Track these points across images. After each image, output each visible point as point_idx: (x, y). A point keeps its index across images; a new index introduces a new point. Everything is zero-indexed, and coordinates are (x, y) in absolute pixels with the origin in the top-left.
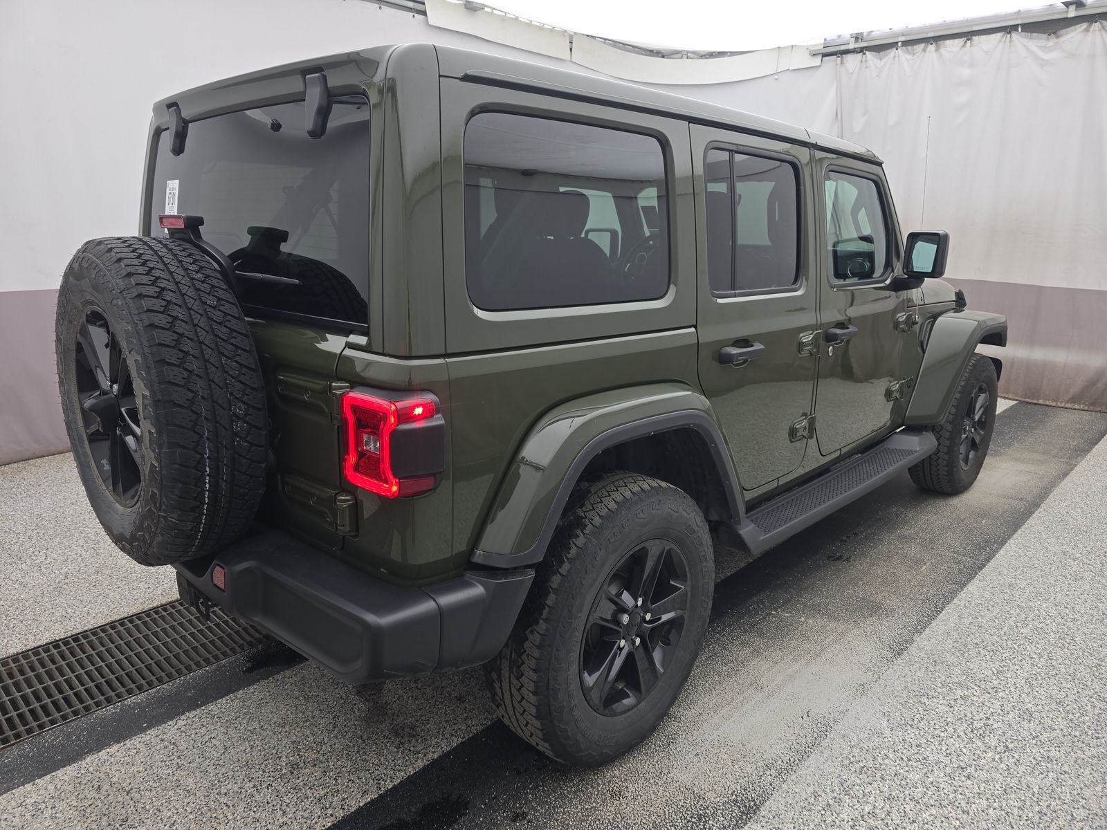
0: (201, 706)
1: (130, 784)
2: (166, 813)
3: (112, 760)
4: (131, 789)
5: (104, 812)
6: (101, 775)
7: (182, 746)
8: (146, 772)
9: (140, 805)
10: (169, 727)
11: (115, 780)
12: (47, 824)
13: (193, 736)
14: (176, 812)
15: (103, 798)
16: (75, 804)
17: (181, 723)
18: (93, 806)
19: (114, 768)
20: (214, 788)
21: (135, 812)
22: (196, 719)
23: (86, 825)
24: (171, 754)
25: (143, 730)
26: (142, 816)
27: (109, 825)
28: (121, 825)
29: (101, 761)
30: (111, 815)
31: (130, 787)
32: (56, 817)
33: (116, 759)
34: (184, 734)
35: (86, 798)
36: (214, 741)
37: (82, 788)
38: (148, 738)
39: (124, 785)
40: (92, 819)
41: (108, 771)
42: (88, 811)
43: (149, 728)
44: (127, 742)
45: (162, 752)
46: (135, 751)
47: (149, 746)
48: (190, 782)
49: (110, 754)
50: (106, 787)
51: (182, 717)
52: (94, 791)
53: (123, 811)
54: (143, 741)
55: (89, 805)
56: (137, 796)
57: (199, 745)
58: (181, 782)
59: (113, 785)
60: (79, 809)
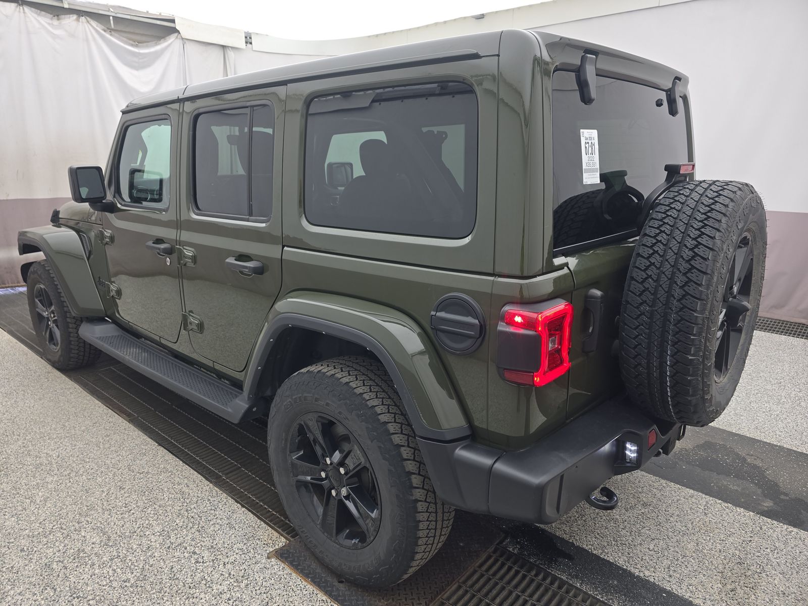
0: (623, 569)
1: (716, 575)
2: (719, 547)
3: (707, 597)
4: (718, 572)
5: (744, 577)
6: (723, 596)
7: (666, 562)
8: (701, 571)
9: (725, 562)
10: (656, 579)
11: (720, 585)
12: (778, 602)
13: (655, 561)
14: (715, 543)
15: (737, 584)
16: (753, 596)
17: (647, 573)
18: (746, 585)
19: (712, 591)
20: (685, 533)
21: (731, 562)
22: (639, 566)
23: (759, 581)
24: (678, 566)
25: (669, 593)
26: (730, 556)
27: (748, 569)
28: (744, 564)
29: (713, 603)
30: (742, 572)
31: (718, 574)
32: (770, 600)
33: (705, 595)
34: (657, 567)
35: (745, 593)
36: (651, 548)
37: (740, 600)
38: (674, 587)
39: (719, 578)
40: (753, 580)
41: (717, 594)
42: (751, 586)
43: (665, 591)
44: (687, 597)
45: (680, 571)
46: (691, 587)
47: (680, 582)
48: (691, 546)
49: (704, 601)
50: (729, 587)
51: (642, 575)
52: (737, 591)
53: (735, 568)
54: (679, 588)
55: (747, 587)
56: (721, 567)
57: (660, 554)
58: (694, 550)
59: (724, 584)
60: (754, 591)
